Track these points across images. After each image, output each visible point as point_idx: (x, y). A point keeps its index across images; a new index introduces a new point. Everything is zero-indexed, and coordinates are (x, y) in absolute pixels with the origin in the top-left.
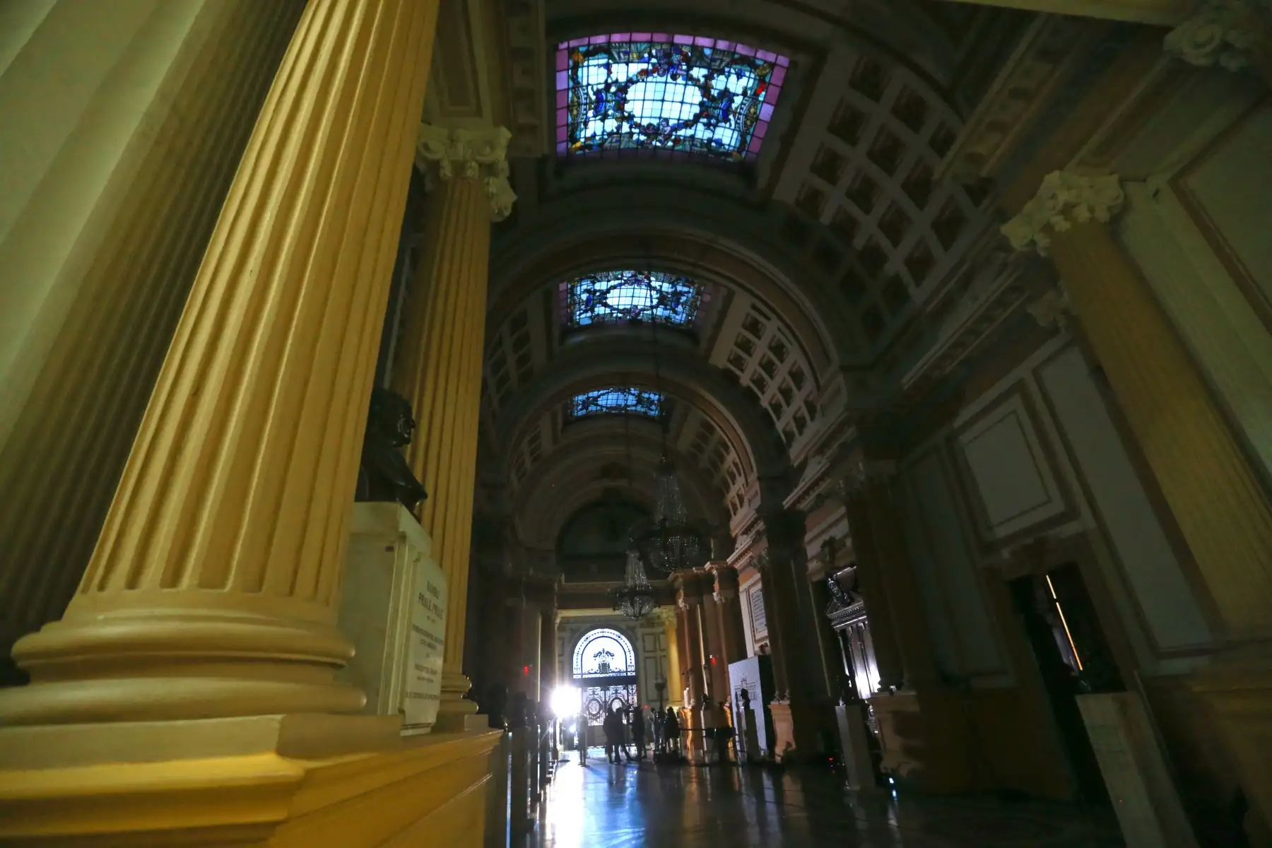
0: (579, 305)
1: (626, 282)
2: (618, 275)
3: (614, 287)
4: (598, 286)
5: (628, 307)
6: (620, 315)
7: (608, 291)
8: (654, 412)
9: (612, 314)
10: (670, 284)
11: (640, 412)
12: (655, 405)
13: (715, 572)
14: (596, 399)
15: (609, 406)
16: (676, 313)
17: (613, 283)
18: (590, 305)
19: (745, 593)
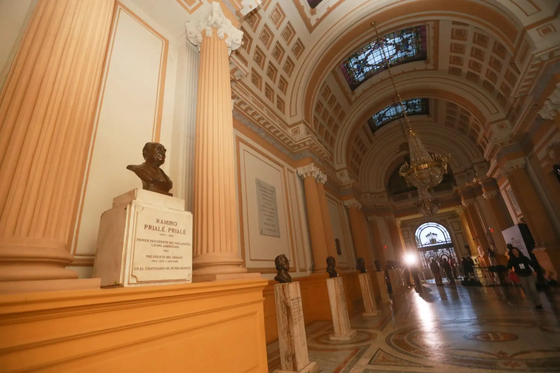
0: (355, 72)
1: (374, 49)
2: (368, 47)
3: (369, 54)
4: (360, 58)
5: (381, 61)
6: (378, 67)
7: (366, 58)
8: (418, 110)
9: (373, 69)
10: (398, 37)
11: (410, 112)
12: (418, 105)
13: (480, 183)
14: (384, 114)
15: (392, 115)
16: (409, 51)
17: (367, 53)
18: (360, 69)
19: (504, 191)
